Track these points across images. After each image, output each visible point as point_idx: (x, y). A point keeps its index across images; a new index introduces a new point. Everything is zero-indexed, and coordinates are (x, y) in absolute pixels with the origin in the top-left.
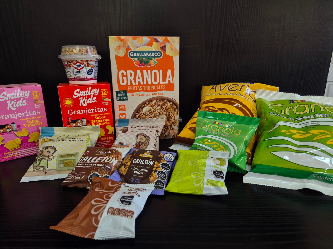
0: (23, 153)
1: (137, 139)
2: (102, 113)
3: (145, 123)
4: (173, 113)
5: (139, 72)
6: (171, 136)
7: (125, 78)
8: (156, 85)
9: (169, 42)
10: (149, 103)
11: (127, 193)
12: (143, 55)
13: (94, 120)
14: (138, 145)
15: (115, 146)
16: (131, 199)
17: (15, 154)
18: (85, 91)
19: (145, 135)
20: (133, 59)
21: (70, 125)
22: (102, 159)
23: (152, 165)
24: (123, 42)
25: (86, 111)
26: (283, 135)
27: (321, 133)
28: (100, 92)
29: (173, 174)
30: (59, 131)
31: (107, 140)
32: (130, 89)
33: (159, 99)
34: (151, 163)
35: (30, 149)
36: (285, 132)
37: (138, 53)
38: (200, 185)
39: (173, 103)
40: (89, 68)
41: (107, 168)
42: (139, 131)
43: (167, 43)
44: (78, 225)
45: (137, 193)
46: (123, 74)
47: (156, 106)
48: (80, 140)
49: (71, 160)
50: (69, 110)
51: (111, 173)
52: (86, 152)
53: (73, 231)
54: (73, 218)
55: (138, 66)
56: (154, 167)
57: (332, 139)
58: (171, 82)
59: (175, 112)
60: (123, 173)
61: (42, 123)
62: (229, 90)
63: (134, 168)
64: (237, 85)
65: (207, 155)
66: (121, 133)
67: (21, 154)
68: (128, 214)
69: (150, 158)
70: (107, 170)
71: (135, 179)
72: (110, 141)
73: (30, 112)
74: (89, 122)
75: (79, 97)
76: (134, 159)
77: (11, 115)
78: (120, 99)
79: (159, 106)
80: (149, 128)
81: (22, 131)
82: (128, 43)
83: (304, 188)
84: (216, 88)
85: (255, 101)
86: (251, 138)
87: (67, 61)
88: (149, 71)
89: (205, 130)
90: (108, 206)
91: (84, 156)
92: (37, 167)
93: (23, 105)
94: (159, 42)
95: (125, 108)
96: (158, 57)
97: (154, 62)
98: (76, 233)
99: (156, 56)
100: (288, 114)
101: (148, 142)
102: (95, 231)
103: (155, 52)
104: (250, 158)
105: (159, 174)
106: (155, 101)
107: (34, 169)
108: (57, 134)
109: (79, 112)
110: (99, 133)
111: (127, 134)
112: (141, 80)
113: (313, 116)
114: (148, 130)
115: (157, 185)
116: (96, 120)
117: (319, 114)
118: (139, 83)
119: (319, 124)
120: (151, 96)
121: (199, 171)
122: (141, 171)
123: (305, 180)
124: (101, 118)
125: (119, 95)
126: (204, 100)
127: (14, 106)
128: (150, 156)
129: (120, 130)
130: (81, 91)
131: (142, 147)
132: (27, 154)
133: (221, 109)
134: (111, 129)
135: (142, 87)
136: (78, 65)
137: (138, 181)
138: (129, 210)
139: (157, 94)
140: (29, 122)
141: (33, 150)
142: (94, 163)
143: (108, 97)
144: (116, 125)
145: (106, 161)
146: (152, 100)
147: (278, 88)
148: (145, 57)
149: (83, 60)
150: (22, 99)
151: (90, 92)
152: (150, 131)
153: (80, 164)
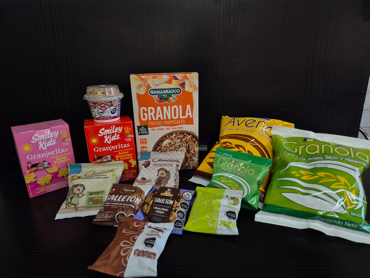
0: (53, 187)
1: (159, 174)
2: (126, 148)
3: (166, 155)
4: (193, 145)
5: (159, 108)
6: (191, 167)
7: (146, 114)
8: (176, 120)
9: (188, 79)
10: (169, 137)
11: (150, 234)
12: (163, 92)
13: (118, 156)
14: (159, 181)
15: (138, 181)
16: (153, 241)
17: (46, 189)
18: (109, 130)
19: (166, 170)
20: (153, 96)
21: (96, 162)
22: (127, 198)
23: (172, 204)
24: (143, 81)
25: (110, 148)
26: (293, 176)
27: (327, 176)
28: (123, 130)
29: (191, 214)
30: (86, 168)
31: (130, 173)
32: (150, 124)
33: (179, 133)
34: (171, 202)
35: (60, 184)
36: (294, 173)
37: (158, 91)
38: (215, 225)
39: (192, 136)
40: (112, 108)
41: (132, 207)
42: (160, 166)
43: (186, 80)
44: (111, 265)
45: (159, 234)
46: (143, 110)
47: (176, 139)
48: (105, 177)
49: (99, 197)
50: (95, 148)
51: (136, 212)
52: (112, 190)
53: (107, 270)
54: (106, 259)
55: (158, 103)
56: (174, 206)
57: (335, 183)
58: (191, 117)
59: (195, 145)
60: (146, 212)
61: (69, 159)
62: (246, 125)
63: (156, 207)
64: (254, 121)
65: (223, 193)
66: (143, 168)
67: (52, 188)
68: (151, 255)
69: (171, 197)
70: (131, 209)
71: (156, 218)
72: (133, 174)
73: (59, 150)
74: (113, 158)
75: (104, 136)
76: (156, 198)
77: (42, 154)
78: (142, 133)
79: (178, 139)
80: (170, 162)
81: (52, 167)
82: (148, 81)
83: (308, 229)
84: (234, 122)
85: (271, 137)
86: (263, 178)
87: (92, 102)
88: (169, 107)
89: (222, 168)
90: (134, 248)
91: (111, 194)
92: (69, 204)
93: (53, 144)
94: (178, 79)
95: (146, 141)
96: (177, 93)
97: (173, 99)
98: (109, 272)
99: (176, 92)
100: (300, 153)
101: (168, 178)
102: (124, 270)
103: (174, 89)
104: (263, 196)
105: (178, 214)
106: (175, 135)
107: (66, 206)
108: (84, 170)
109: (104, 149)
110: (123, 168)
111: (149, 168)
112: (161, 116)
113: (323, 158)
114: (168, 165)
115: (177, 224)
116: (120, 155)
117: (327, 156)
118: (159, 118)
119: (326, 166)
120: (171, 130)
121: (214, 211)
122: (162, 211)
123: (310, 220)
124: (124, 153)
125: (141, 129)
126: (222, 135)
127: (45, 146)
128: (170, 194)
129: (143, 165)
130: (105, 130)
131: (163, 182)
132: (58, 188)
133: (238, 146)
134: (133, 163)
135: (163, 122)
136: (102, 106)
137: (159, 220)
138: (152, 252)
139: (177, 128)
140: (58, 159)
141: (63, 184)
142: (120, 202)
143: (130, 134)
144: (139, 158)
145: (131, 201)
146: (172, 134)
147: (293, 124)
148: (164, 94)
149: (107, 101)
150: (51, 139)
151: (114, 130)
152: (171, 166)
153: (108, 203)
